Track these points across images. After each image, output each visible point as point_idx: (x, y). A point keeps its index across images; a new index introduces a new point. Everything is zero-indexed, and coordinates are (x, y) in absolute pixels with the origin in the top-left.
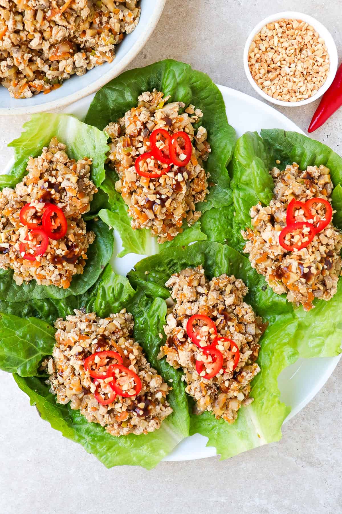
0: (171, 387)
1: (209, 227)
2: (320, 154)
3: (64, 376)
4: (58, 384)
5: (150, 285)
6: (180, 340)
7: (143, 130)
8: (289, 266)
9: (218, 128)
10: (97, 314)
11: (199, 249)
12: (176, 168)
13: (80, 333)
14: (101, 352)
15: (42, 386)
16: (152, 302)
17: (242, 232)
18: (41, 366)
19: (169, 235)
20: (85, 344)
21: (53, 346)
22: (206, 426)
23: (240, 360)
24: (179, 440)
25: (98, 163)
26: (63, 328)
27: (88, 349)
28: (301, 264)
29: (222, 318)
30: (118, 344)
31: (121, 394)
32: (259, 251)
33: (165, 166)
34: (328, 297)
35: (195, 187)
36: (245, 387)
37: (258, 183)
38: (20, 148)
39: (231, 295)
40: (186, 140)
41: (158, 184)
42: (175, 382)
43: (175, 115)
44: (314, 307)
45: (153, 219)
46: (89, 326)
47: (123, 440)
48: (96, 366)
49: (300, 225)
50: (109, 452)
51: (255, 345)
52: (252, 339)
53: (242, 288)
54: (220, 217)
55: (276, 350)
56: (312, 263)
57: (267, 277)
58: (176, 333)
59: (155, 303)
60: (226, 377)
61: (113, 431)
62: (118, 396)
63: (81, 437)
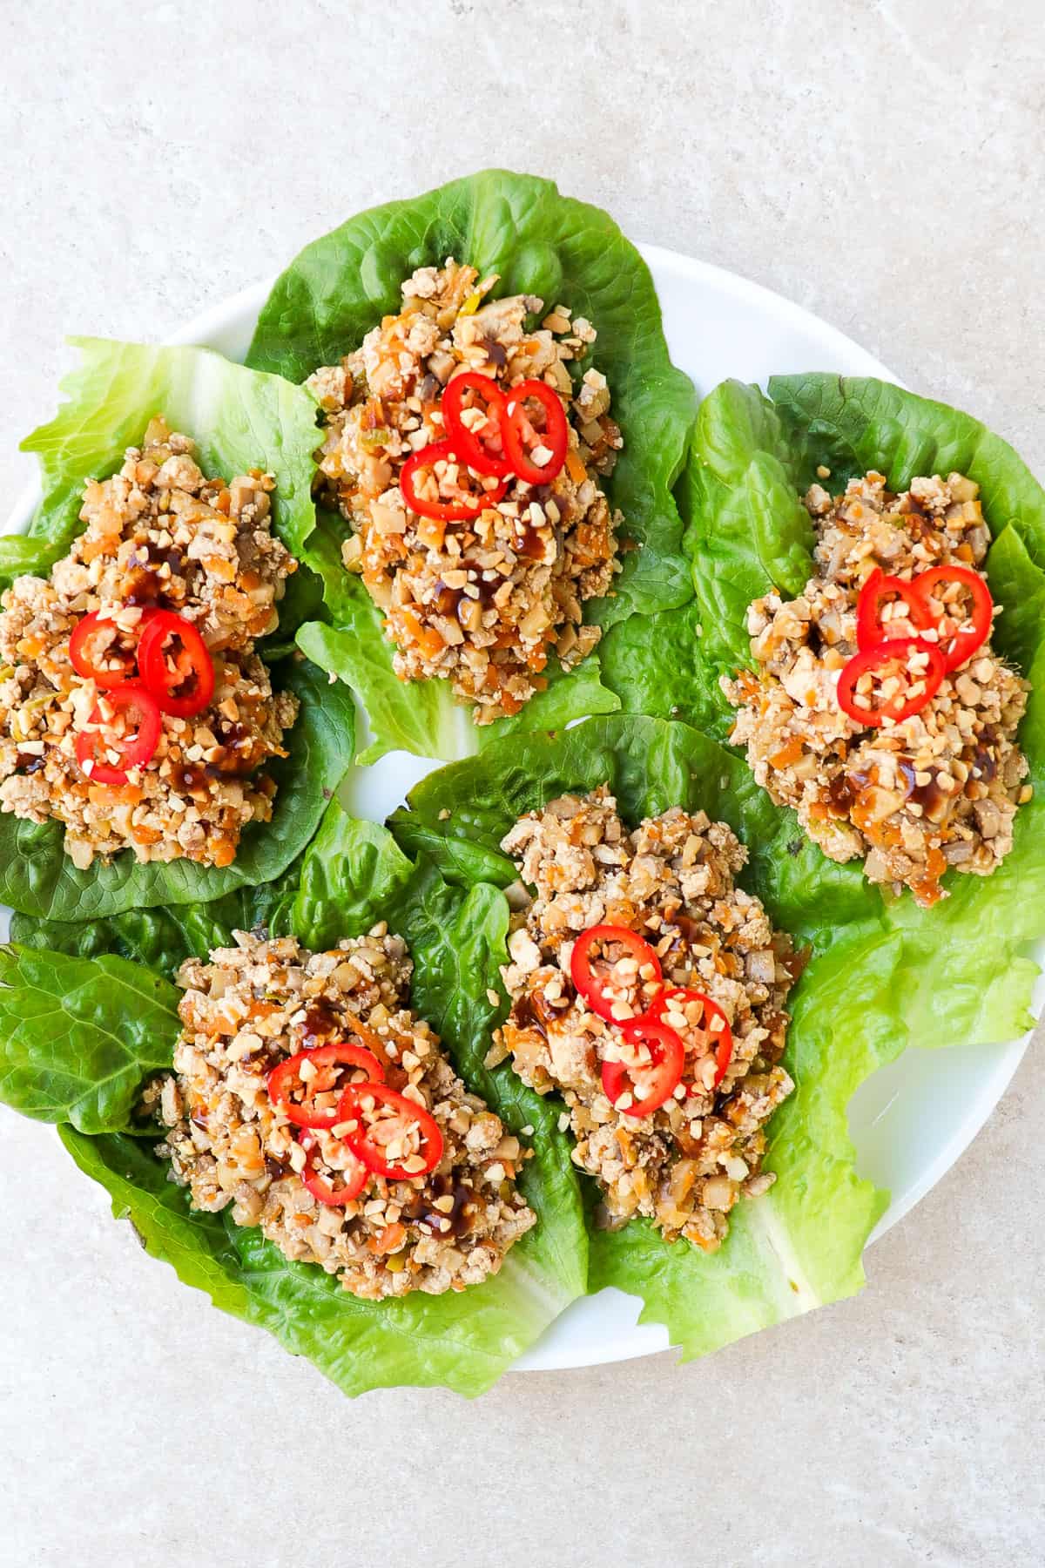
0: (530, 1150)
1: (623, 672)
2: (950, 440)
3: (209, 1127)
4: (192, 1152)
5: (457, 849)
6: (554, 1004)
7: (419, 381)
8: (870, 769)
9: (642, 376)
10: (302, 942)
11: (598, 738)
12: (523, 487)
13: (253, 996)
14: (319, 1048)
15: (148, 1162)
16: (463, 900)
17: (724, 682)
18: (141, 1103)
19: (508, 695)
20: (270, 1025)
21: (172, 1041)
22: (636, 1264)
23: (734, 1057)
24: (557, 1308)
25: (292, 486)
26: (202, 985)
27: (280, 1042)
28: (908, 763)
29: (676, 933)
30: (366, 1024)
31: (382, 1171)
32: (778, 730)
33: (492, 483)
34: (986, 863)
35: (579, 549)
36: (748, 1139)
37: (768, 529)
38: (56, 452)
39: (699, 867)
40: (548, 406)
41: (471, 539)
42: (542, 1134)
43: (515, 334)
44: (945, 894)
45: (460, 646)
46: (278, 975)
47: (392, 1314)
48: (305, 1093)
49: (899, 647)
50: (353, 1350)
51: (774, 1014)
52: (767, 994)
53: (728, 847)
54: (656, 643)
55: (839, 1024)
56: (940, 760)
57: (804, 814)
58: (539, 983)
59: (472, 899)
60: (692, 1111)
61: (363, 1285)
62: (373, 1176)
63: (268, 1310)
